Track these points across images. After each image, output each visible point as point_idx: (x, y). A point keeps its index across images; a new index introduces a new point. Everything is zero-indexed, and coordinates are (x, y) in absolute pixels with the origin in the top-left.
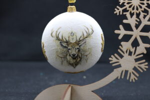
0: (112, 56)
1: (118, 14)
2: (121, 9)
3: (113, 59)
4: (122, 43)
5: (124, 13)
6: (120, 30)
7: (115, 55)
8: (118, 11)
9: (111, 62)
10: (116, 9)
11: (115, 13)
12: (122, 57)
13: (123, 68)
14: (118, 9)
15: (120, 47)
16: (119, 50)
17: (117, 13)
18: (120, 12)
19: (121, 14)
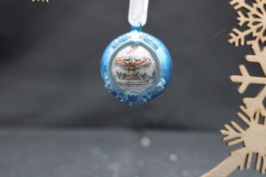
0: (227, 126)
1: (237, 45)
2: (242, 35)
3: (230, 132)
4: (246, 100)
5: (248, 43)
6: (241, 75)
7: (233, 123)
8: (237, 38)
9: (225, 139)
10: (232, 34)
11: (231, 41)
12: (245, 126)
13: (249, 149)
14: (237, 35)
15: (242, 107)
16: (240, 115)
17: (234, 43)
18: (240, 40)
19: (242, 43)
